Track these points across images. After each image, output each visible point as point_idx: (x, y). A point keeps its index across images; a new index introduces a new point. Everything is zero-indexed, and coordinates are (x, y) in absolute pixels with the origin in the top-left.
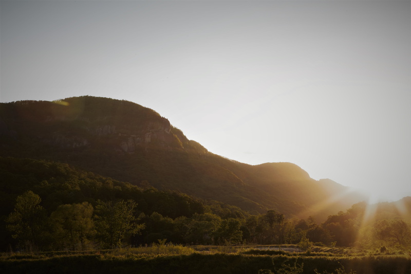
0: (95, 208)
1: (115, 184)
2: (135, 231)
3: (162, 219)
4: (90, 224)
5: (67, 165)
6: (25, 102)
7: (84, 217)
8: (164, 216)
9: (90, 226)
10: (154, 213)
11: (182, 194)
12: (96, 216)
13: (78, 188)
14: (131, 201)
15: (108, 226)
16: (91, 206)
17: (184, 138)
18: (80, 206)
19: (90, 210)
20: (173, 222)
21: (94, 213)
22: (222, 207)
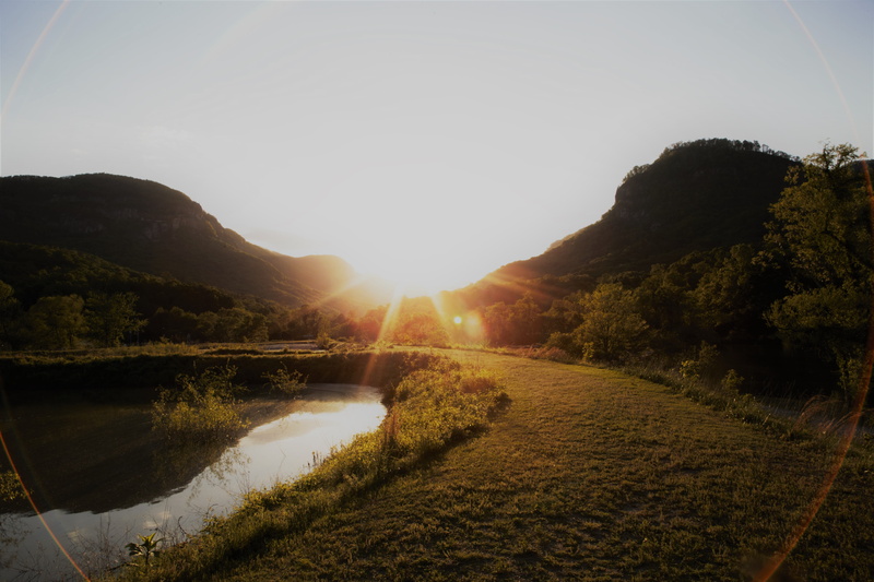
0: (86, 302)
1: (132, 275)
2: (136, 329)
3: (183, 314)
4: (81, 320)
5: (76, 252)
6: (26, 177)
7: (72, 312)
8: (186, 311)
9: (79, 323)
10: (174, 308)
11: (209, 288)
12: (87, 311)
13: (84, 279)
14: (131, 294)
15: (102, 323)
16: (81, 299)
17: (218, 226)
18: (67, 299)
19: (79, 303)
20: (195, 317)
21: (84, 308)
22: (257, 300)
